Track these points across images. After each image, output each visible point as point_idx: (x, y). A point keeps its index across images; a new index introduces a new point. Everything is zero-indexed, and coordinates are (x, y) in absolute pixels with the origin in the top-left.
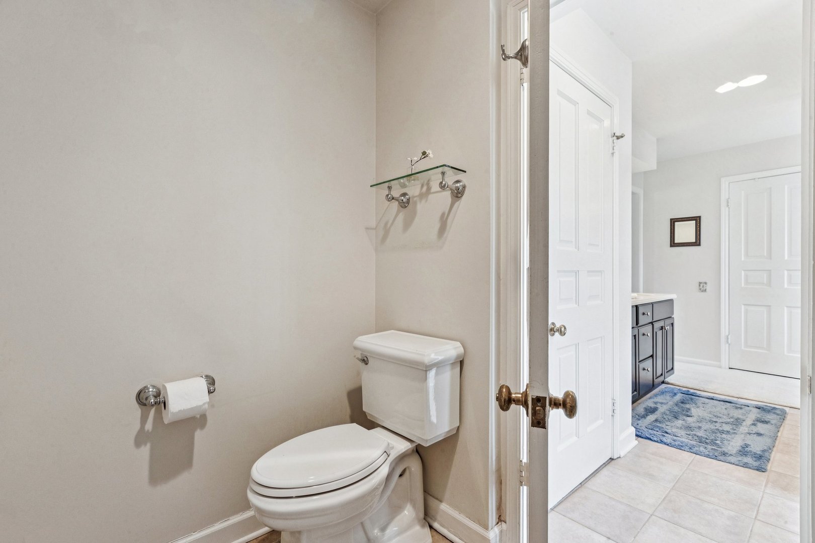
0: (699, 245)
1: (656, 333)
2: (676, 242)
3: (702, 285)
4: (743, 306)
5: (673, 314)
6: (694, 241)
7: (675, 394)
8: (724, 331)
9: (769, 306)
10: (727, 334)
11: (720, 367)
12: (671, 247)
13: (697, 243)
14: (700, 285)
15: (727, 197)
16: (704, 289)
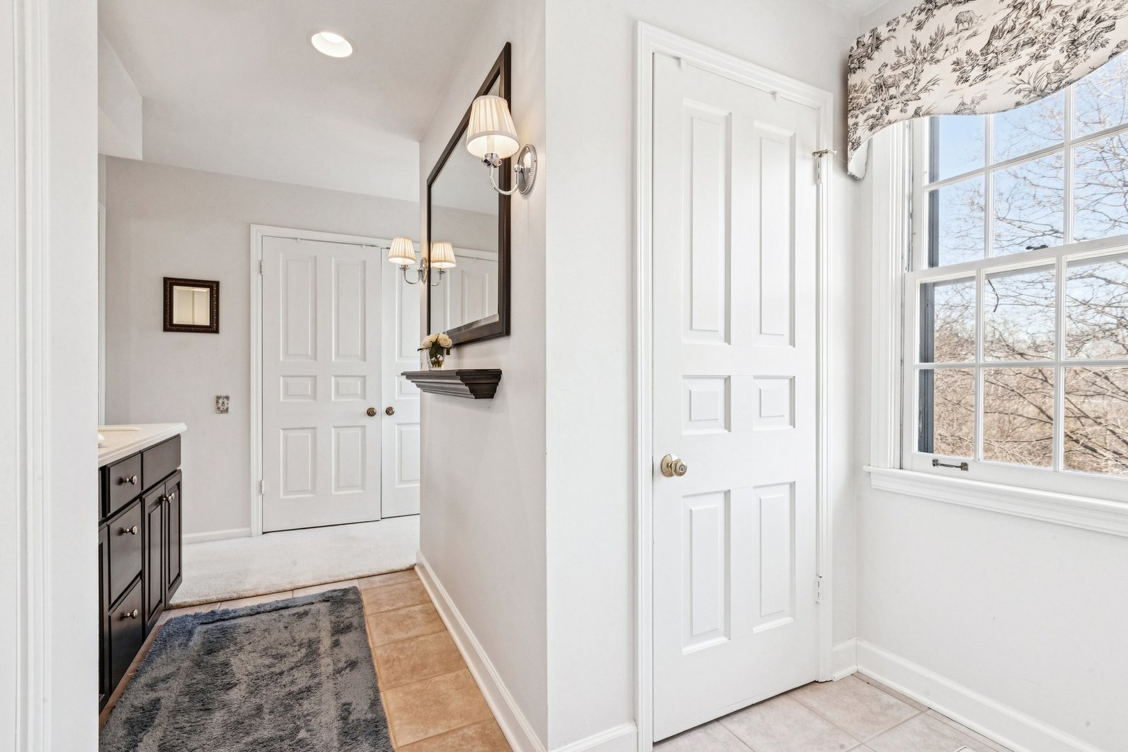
0: (217, 331)
1: (149, 515)
2: (175, 322)
3: (221, 401)
4: (282, 432)
5: (179, 463)
6: (208, 323)
7: (190, 633)
8: (256, 476)
9: (315, 428)
10: (260, 478)
11: (250, 536)
12: (164, 331)
13: (213, 328)
14: (217, 402)
15: (260, 258)
16: (225, 408)
